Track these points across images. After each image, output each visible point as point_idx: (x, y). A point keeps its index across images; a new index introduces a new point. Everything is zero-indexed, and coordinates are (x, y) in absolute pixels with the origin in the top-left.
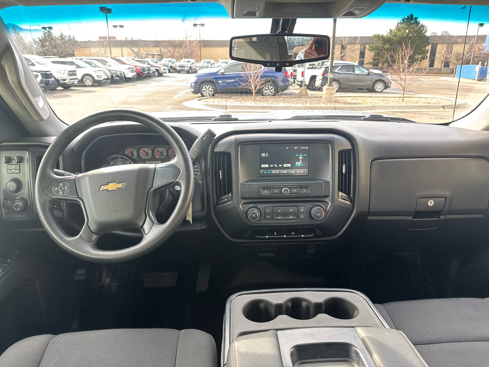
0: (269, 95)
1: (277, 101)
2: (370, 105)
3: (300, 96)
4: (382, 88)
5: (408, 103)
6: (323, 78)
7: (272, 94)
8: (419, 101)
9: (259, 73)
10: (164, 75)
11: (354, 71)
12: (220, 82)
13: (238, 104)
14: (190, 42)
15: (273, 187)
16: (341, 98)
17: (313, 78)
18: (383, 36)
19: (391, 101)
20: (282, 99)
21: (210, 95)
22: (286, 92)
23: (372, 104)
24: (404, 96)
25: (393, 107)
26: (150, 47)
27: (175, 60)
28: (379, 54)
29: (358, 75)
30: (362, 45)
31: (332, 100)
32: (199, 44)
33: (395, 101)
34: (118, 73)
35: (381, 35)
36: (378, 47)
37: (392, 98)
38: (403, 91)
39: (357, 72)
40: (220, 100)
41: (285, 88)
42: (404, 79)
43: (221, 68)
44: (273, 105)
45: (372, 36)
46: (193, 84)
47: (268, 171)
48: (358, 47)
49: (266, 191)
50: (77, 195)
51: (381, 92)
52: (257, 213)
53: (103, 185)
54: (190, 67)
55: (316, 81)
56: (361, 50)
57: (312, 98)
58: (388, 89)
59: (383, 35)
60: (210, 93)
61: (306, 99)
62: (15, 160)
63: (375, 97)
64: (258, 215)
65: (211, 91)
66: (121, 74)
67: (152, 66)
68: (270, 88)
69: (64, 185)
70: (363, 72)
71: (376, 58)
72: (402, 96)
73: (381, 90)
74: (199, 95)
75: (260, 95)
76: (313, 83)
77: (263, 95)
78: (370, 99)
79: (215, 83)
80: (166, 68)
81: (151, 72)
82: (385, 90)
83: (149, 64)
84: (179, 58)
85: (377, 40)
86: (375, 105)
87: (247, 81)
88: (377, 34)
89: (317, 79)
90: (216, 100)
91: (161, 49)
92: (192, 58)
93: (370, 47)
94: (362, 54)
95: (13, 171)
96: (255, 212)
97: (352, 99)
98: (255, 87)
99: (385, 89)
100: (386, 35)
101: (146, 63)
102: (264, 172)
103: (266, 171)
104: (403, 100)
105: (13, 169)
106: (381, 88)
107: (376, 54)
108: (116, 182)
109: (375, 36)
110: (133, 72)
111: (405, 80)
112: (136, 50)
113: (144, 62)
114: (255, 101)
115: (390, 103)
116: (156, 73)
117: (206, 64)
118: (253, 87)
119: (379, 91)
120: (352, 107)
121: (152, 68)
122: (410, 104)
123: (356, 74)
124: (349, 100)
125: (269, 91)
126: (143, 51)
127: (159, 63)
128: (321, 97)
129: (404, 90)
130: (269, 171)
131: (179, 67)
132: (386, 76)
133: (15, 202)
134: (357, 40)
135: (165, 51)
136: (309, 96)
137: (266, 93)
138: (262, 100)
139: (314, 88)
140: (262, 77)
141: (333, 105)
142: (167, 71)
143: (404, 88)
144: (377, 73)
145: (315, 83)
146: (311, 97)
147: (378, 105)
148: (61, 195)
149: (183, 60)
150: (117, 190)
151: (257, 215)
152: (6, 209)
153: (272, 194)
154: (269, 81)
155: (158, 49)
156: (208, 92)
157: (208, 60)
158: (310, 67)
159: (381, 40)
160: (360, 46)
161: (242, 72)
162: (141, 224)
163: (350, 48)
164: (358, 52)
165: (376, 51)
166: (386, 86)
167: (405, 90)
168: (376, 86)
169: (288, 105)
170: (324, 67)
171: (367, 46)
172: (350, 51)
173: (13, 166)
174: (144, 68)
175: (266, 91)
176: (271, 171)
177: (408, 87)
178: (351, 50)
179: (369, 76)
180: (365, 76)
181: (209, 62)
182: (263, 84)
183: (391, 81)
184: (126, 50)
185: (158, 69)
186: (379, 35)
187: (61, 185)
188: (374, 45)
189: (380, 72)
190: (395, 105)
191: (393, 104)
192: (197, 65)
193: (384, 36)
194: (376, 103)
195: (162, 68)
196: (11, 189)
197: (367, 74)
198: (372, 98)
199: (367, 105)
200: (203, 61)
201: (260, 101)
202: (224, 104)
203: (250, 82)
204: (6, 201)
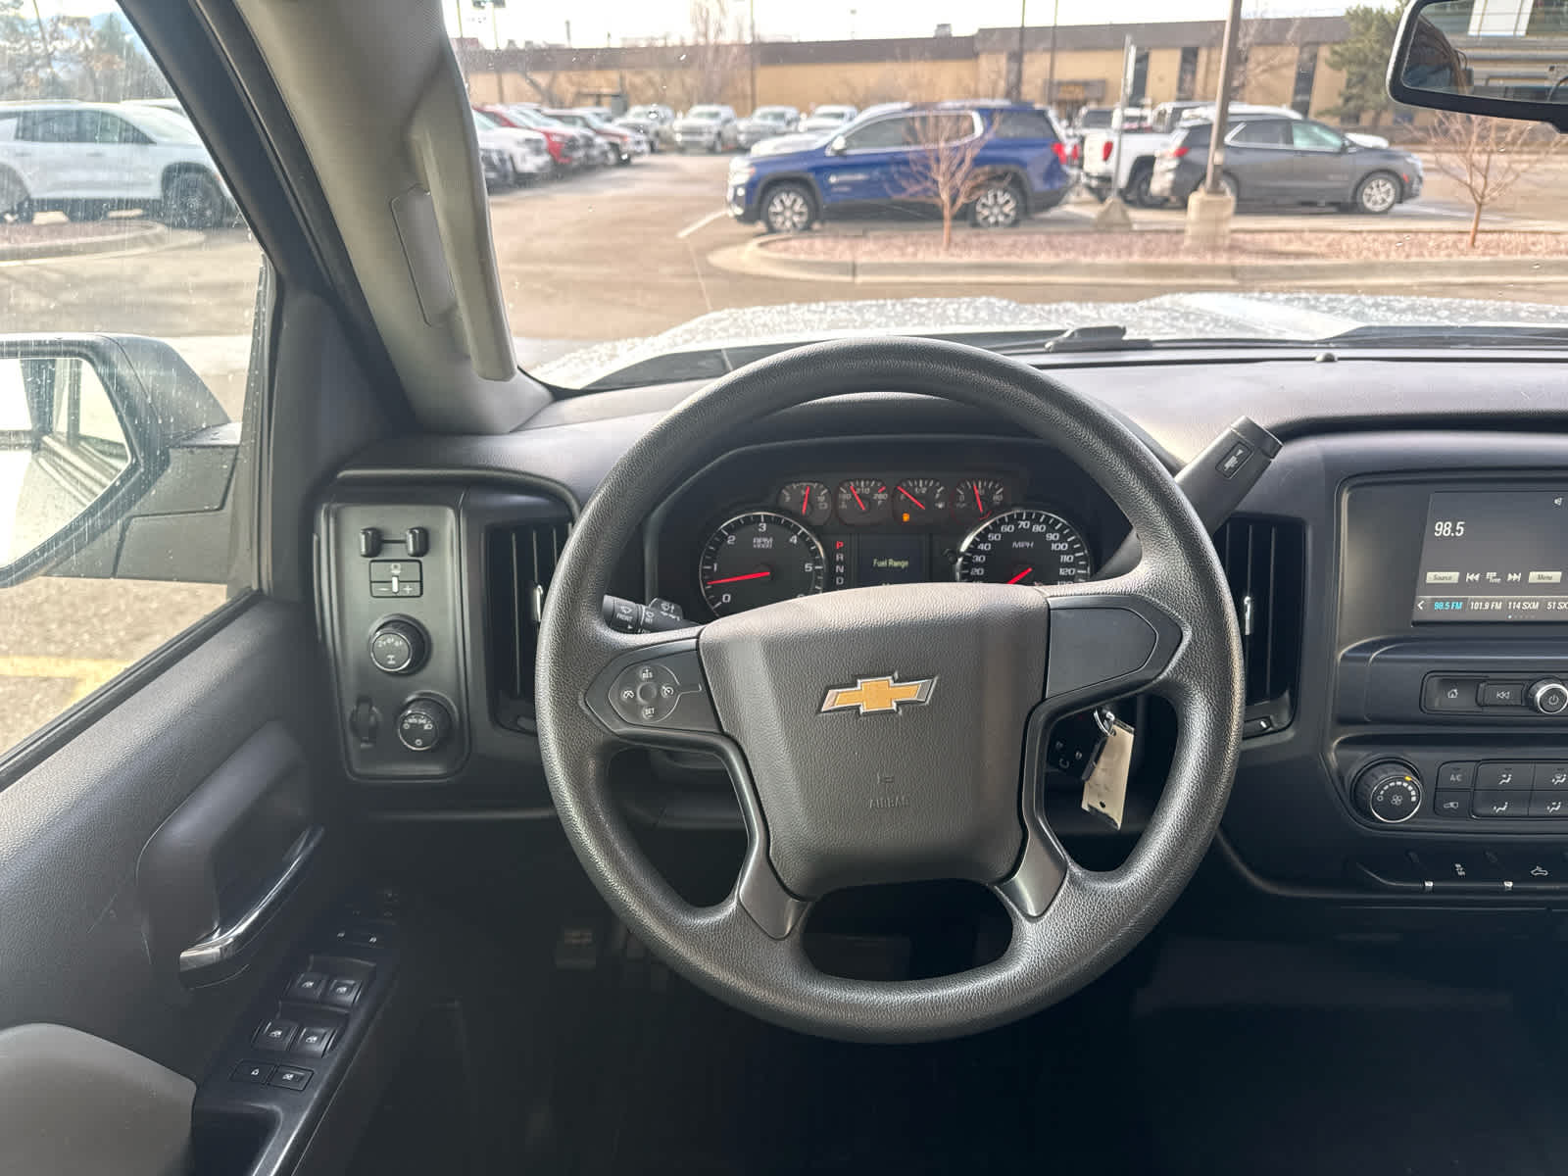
0: (997, 223)
1: (1029, 247)
2: (1354, 260)
3: (1103, 227)
4: (1390, 200)
5: (1492, 252)
6: (1179, 166)
7: (1009, 221)
8: (1534, 244)
9: (966, 149)
10: (635, 160)
11: (1290, 140)
12: (833, 179)
13: (894, 257)
14: (717, 48)
15: (1491, 676)
16: (1248, 237)
17: (1144, 165)
18: (1382, 15)
19: (1431, 244)
20: (1043, 238)
21: (794, 225)
22: (1055, 212)
23: (1362, 258)
24: (1482, 226)
25: (1437, 268)
26: (589, 69)
27: (669, 112)
28: (1363, 78)
29: (1304, 152)
30: (1306, 49)
31: (1220, 242)
32: (747, 57)
33: (1444, 245)
34: (495, 158)
35: (1375, 11)
36: (1361, 55)
37: (1433, 236)
38: (1476, 211)
39: (1301, 143)
40: (830, 243)
41: (1055, 199)
42: (1484, 164)
43: (833, 133)
44: (1013, 259)
45: (1341, 12)
46: (741, 192)
47: (1451, 601)
48: (1290, 54)
49: (1453, 694)
50: (715, 725)
51: (1384, 213)
52: (1410, 788)
53: (833, 687)
54: (719, 134)
55: (1151, 174)
56: (1299, 67)
57: (1149, 237)
58: (1410, 201)
59: (1383, 10)
60: (796, 219)
61: (1125, 240)
62: (404, 542)
63: (1370, 232)
64: (1414, 799)
65: (800, 214)
66: (502, 160)
67: (599, 133)
68: (1001, 200)
69: (658, 679)
70: (1320, 141)
71: (1354, 91)
72: (1470, 226)
73: (1386, 205)
74: (760, 226)
75: (968, 223)
76: (1141, 182)
77: (975, 225)
78: (1352, 239)
79: (814, 184)
80: (641, 137)
81: (595, 152)
82: (1397, 208)
83: (587, 125)
84: (683, 105)
85: (1360, 27)
86: (1374, 259)
87: (926, 178)
88: (1362, 7)
89: (1158, 167)
90: (818, 243)
91: (622, 78)
92: (723, 103)
93: (1335, 53)
94: (1305, 81)
95: (395, 589)
96: (1405, 785)
97: (1290, 241)
98: (954, 200)
99: (1400, 202)
100: (1393, 12)
101: (580, 122)
102: (1433, 605)
103: (1444, 601)
104: (1474, 240)
105: (395, 580)
106: (1384, 201)
107: (1355, 79)
108: (891, 673)
109: (1353, 15)
110: (538, 152)
111: (1487, 169)
112: (542, 79)
113: (571, 120)
114: (952, 244)
115: (1426, 253)
116: (612, 157)
117: (770, 122)
118: (945, 196)
119: (1378, 208)
120: (1291, 268)
121: (599, 140)
122: (1502, 257)
123: (1296, 151)
124: (1278, 242)
125: (996, 210)
126: (565, 84)
127: (619, 121)
128: (1179, 232)
129: (1480, 205)
130: (1459, 600)
131: (684, 133)
132: (1403, 158)
133: (406, 717)
134: (1287, 30)
135: (638, 80)
136: (1136, 227)
137: (986, 218)
138: (975, 241)
139: (1146, 198)
140: (978, 162)
141: (1223, 260)
142: (645, 147)
143: (1479, 199)
144: (1370, 146)
145: (1149, 184)
146: (1142, 233)
147: (1382, 258)
148: (646, 721)
149: (697, 109)
150: (900, 712)
151: (1411, 796)
152: (364, 738)
153: (1479, 705)
154: (1001, 178)
155: (614, 75)
156: (791, 219)
157: (778, 109)
158: (1127, 126)
159: (1373, 29)
160: (1297, 50)
161: (908, 144)
162: (1003, 869)
163: (1262, 57)
164: (1291, 73)
165: (1354, 69)
166: (1404, 192)
167: (1484, 208)
168: (1368, 191)
169: (1065, 257)
170: (1184, 128)
171: (1324, 52)
172: (1261, 68)
173: (396, 567)
174: (573, 139)
175: (986, 212)
176: (1465, 601)
177: (1495, 194)
178: (1265, 67)
179: (1344, 157)
180: (1326, 157)
181: (780, 116)
182: (978, 187)
183: (1422, 174)
184: (511, 81)
185: (618, 141)
186: (1367, 11)
187: (645, 676)
188: (1350, 45)
189: (1381, 142)
190: (1445, 259)
191: (1441, 257)
192: (742, 124)
193: (1386, 13)
194: (1376, 254)
195: (629, 140)
196: (391, 662)
197: (1336, 150)
198: (1358, 236)
199: (1342, 261)
200: (759, 111)
201: (966, 246)
202: (847, 258)
203: (935, 182)
204: (364, 707)
